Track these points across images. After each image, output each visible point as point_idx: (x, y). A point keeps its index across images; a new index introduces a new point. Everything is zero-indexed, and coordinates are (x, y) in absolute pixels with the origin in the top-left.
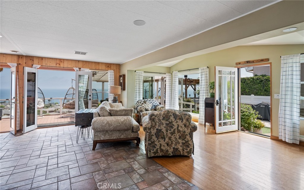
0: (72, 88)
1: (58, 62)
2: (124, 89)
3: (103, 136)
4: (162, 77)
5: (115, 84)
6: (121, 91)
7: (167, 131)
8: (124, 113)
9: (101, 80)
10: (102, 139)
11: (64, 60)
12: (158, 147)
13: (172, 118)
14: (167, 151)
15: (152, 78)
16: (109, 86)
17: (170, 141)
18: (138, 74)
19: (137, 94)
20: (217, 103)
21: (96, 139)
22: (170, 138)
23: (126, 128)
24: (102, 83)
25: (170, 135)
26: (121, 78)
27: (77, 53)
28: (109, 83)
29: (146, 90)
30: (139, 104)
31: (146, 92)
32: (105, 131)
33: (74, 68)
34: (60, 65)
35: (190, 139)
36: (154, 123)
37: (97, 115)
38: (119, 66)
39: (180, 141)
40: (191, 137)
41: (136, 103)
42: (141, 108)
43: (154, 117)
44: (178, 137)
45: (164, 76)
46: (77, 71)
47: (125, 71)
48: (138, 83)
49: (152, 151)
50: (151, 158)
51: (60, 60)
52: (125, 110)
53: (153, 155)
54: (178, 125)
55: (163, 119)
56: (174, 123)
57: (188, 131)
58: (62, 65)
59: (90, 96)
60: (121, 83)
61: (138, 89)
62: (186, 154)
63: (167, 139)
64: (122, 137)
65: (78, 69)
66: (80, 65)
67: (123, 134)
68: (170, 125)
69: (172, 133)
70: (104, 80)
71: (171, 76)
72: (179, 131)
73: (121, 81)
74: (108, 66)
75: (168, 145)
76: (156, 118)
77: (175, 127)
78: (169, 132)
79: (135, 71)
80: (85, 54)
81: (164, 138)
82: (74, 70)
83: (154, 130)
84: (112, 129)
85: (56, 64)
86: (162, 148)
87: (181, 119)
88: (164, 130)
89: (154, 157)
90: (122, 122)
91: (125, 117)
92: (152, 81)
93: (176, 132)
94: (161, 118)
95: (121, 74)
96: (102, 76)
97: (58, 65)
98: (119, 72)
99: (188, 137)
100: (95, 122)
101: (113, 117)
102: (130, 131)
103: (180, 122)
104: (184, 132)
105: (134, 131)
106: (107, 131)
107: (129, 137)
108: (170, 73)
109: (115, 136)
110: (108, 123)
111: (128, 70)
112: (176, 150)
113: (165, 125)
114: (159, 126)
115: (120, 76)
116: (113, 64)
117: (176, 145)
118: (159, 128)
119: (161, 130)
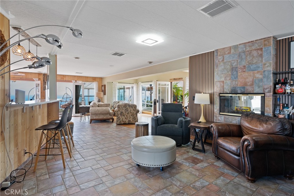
0: (67, 94)
1: (62, 77)
2: (105, 94)
3: (95, 117)
4: (132, 86)
5: (99, 91)
6: (103, 96)
7: (125, 113)
8: (105, 106)
9: (87, 88)
10: (94, 118)
11: (66, 75)
12: (121, 120)
13: (128, 107)
14: (126, 121)
15: (124, 86)
16: (95, 92)
17: (127, 117)
18: (114, 84)
19: (114, 97)
20: (158, 102)
21: (92, 118)
22: (127, 116)
23: (107, 113)
24: (87, 90)
25: (127, 114)
26: (103, 87)
27: (77, 73)
28: (95, 90)
29: (121, 95)
30: (115, 103)
31: (121, 97)
32: (96, 114)
33: (72, 81)
34: (63, 79)
35: (136, 116)
36: (119, 109)
37: (92, 107)
38: (101, 79)
39: (131, 117)
40: (137, 115)
41: (113, 103)
42: (116, 106)
43: (119, 106)
44: (130, 115)
45: (133, 85)
46: (74, 82)
47: (105, 82)
48: (114, 90)
49: (119, 122)
50: (118, 124)
51: (63, 76)
52: (106, 104)
53: (119, 123)
54: (131, 110)
55: (124, 107)
56: (129, 109)
57: (135, 113)
58: (64, 79)
59: (83, 98)
60: (103, 90)
61: (114, 94)
62: (134, 123)
63: (125, 116)
64: (105, 117)
65: (75, 81)
66: (76, 79)
67: (105, 116)
68: (127, 110)
69: (128, 114)
70: (90, 88)
71: (137, 85)
72: (131, 113)
73: (103, 89)
74: (94, 79)
75: (126, 119)
76: (120, 107)
77: (129, 111)
78: (126, 113)
79: (112, 82)
80: (81, 73)
81: (124, 116)
82: (72, 82)
83: (119, 112)
84: (100, 113)
85: (61, 78)
86: (123, 120)
87: (132, 107)
88: (124, 112)
89: (119, 124)
90: (105, 110)
91: (106, 108)
92: (124, 88)
93: (130, 113)
94: (123, 107)
95: (103, 85)
96: (88, 85)
97: (62, 79)
98: (102, 83)
99: (135, 115)
100: (91, 109)
101: (100, 107)
102: (109, 115)
103: (131, 109)
104: (133, 113)
105: (111, 114)
106: (97, 114)
107: (108, 118)
108: (137, 83)
109: (101, 117)
110: (97, 110)
111: (107, 82)
112: (129, 121)
113: (124, 110)
114: (122, 110)
115: (102, 86)
116: (98, 78)
117: (129, 119)
118: (122, 111)
119: (122, 112)
